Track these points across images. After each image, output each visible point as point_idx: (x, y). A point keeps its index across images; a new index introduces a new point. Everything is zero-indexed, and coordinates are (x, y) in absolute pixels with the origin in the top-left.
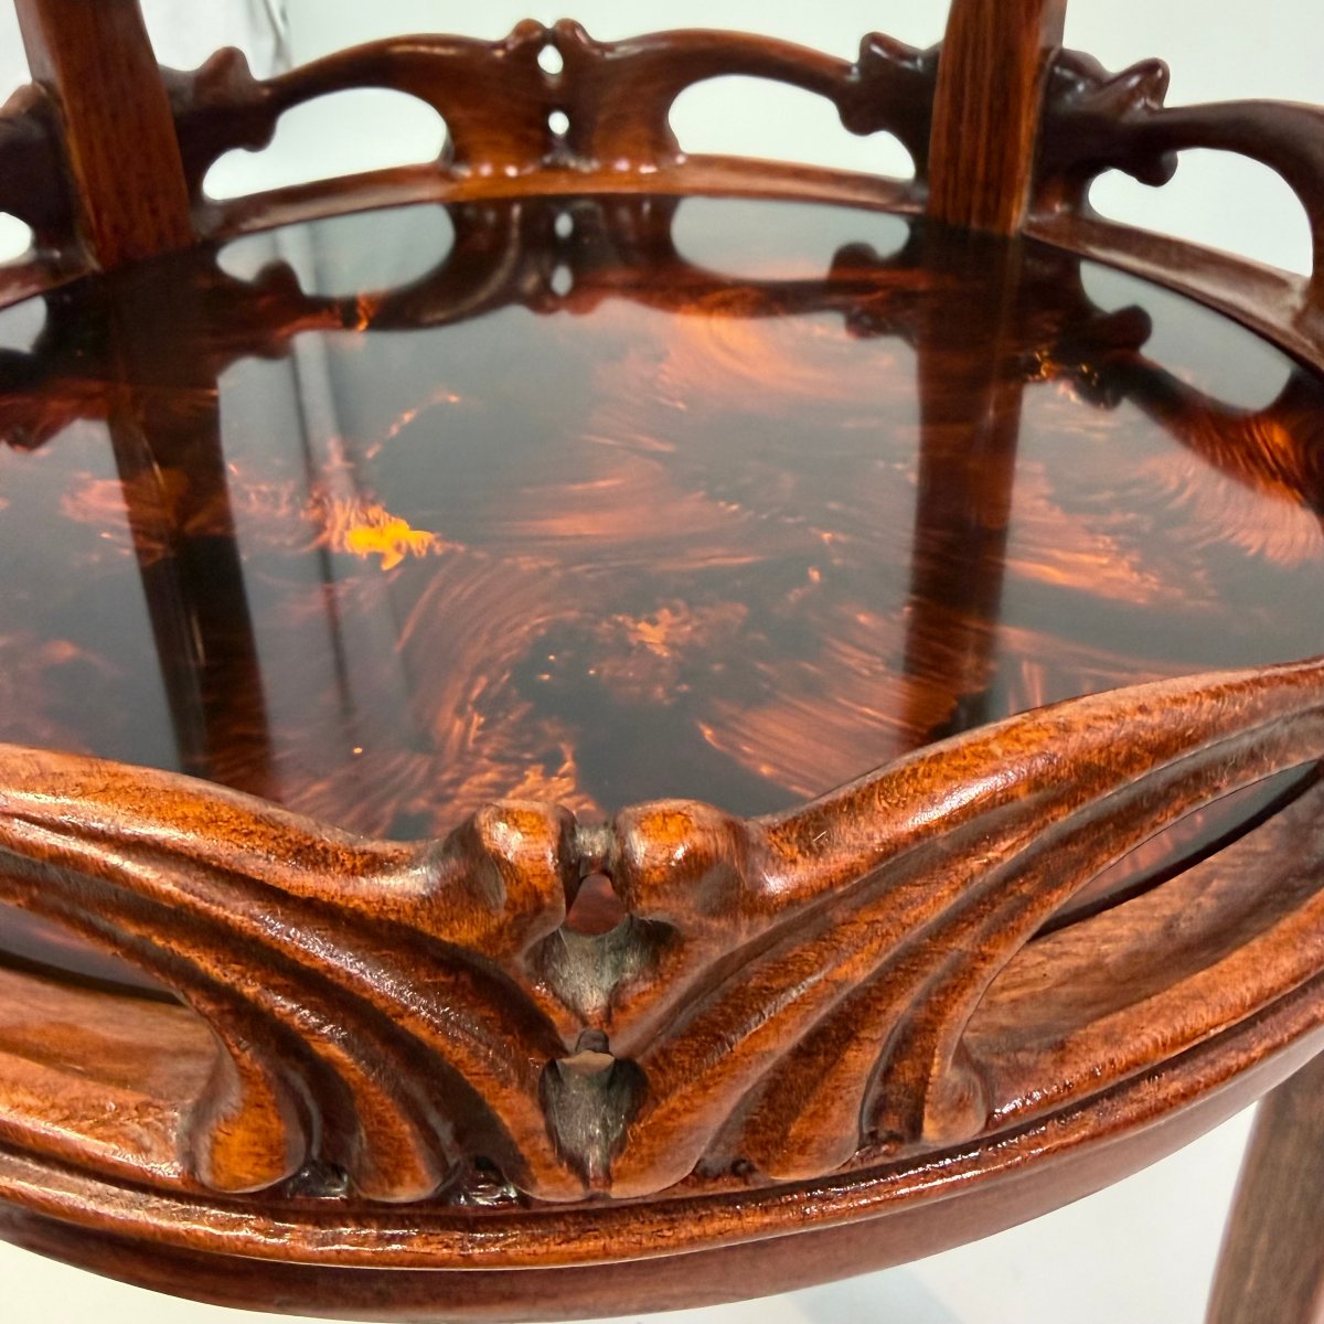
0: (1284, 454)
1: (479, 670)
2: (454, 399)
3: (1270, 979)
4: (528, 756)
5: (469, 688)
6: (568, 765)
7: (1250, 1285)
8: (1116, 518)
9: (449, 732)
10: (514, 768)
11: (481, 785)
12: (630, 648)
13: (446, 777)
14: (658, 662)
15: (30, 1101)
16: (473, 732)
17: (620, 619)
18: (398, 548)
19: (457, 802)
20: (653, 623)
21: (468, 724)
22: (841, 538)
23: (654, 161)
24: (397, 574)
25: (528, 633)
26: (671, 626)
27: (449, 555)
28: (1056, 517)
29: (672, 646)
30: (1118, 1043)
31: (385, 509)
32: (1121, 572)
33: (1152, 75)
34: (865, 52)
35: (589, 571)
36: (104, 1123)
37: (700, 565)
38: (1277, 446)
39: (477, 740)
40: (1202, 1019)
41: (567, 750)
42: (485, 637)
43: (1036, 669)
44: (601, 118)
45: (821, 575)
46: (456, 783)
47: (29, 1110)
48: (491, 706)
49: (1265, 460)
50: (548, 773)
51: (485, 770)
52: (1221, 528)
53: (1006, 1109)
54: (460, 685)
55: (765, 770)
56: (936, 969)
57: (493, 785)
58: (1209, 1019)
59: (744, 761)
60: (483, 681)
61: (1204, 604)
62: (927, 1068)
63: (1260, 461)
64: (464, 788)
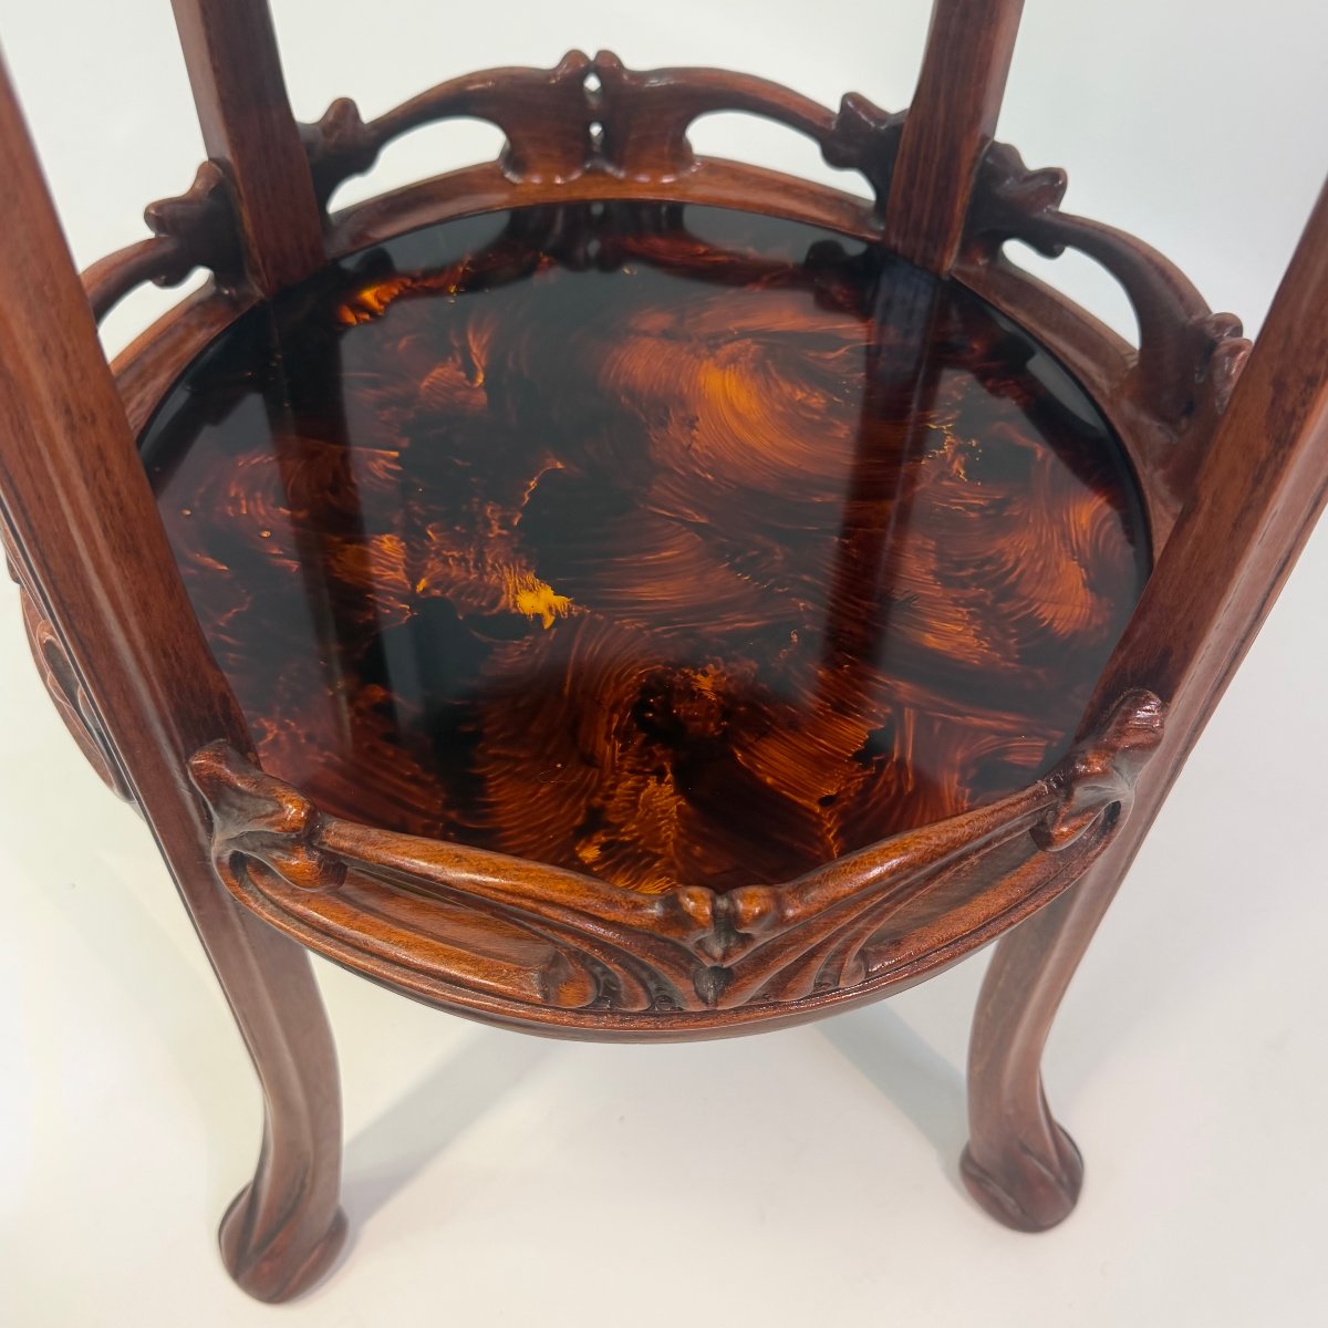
0: (1085, 533)
1: (613, 710)
2: (559, 466)
3: (993, 908)
4: (647, 770)
5: (610, 722)
6: (669, 776)
7: (1000, 984)
8: (972, 592)
9: (605, 752)
10: (641, 777)
11: (627, 789)
12: (693, 693)
13: (608, 783)
14: (710, 705)
15: (468, 968)
16: (617, 754)
17: (686, 671)
18: (550, 609)
19: (616, 799)
20: (705, 674)
21: (614, 747)
22: (810, 606)
23: (673, 170)
24: (554, 631)
25: (636, 680)
26: (715, 677)
27: (581, 616)
28: (936, 591)
29: (718, 693)
30: (923, 941)
31: (537, 576)
32: (969, 640)
33: (1053, 182)
34: (844, 106)
35: (665, 632)
36: (504, 978)
37: (728, 628)
38: (1082, 525)
39: (621, 759)
40: (960, 928)
41: (667, 765)
42: (612, 684)
43: (912, 711)
44: (633, 136)
45: (798, 638)
46: (613, 787)
47: (469, 972)
48: (624, 735)
49: (1071, 540)
50: (660, 781)
51: (627, 779)
52: (1032, 601)
53: (875, 969)
54: (605, 720)
55: (769, 780)
56: (849, 933)
57: (633, 788)
58: (963, 928)
59: (760, 775)
60: (616, 717)
61: (1010, 665)
62: (843, 964)
63: (1068, 542)
64: (618, 790)
